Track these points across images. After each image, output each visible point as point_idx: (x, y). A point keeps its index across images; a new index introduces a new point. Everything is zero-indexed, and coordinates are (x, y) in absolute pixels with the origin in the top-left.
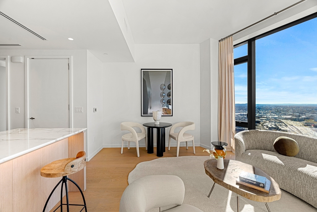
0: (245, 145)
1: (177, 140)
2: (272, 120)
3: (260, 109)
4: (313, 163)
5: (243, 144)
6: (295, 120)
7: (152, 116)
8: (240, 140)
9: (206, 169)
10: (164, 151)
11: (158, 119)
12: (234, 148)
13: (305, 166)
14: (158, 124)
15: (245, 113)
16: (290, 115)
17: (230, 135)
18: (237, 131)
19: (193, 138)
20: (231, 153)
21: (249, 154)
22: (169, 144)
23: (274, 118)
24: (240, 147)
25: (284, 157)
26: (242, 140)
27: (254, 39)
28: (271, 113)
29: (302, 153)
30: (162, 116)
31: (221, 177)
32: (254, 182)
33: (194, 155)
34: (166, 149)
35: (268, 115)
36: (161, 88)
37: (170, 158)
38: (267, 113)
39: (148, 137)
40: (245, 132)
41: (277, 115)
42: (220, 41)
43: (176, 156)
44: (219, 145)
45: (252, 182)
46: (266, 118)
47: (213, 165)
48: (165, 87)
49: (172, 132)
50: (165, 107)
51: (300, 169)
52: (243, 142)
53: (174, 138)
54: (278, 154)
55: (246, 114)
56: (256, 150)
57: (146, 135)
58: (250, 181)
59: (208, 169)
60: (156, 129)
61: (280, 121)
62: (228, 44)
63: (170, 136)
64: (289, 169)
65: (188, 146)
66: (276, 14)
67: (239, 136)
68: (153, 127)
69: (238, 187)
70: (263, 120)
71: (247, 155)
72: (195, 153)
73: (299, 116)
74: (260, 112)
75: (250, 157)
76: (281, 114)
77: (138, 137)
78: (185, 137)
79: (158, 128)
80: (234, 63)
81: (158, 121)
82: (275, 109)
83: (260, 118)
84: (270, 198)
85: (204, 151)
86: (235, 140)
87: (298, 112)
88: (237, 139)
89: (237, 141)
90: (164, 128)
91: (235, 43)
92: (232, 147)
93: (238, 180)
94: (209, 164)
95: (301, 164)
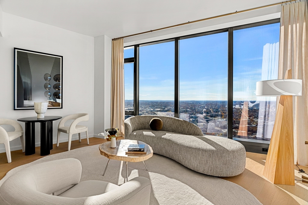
0: (132, 128)
1: (68, 133)
2: (150, 113)
3: (142, 104)
4: (170, 132)
5: (130, 127)
6: (162, 111)
7: (34, 109)
8: (128, 124)
9: (100, 151)
10: (52, 148)
11: (42, 111)
12: (124, 133)
13: (165, 134)
14: (42, 117)
15: (131, 108)
16: (159, 108)
17: (121, 123)
18: (126, 118)
19: (87, 129)
20: (122, 138)
21: (135, 133)
22: (57, 140)
23: (150, 111)
24: (128, 129)
25: (155, 131)
26: (130, 124)
27: (138, 45)
28: (149, 107)
29: (164, 128)
30: (48, 109)
31: (114, 153)
32: (138, 149)
33: (88, 145)
34: (53, 146)
35: (147, 109)
36: (44, 78)
37: (60, 153)
38: (146, 107)
39: (26, 135)
40: (132, 118)
41: (152, 109)
42: (113, 40)
43: (67, 150)
44: (112, 131)
45: (136, 150)
46: (146, 111)
47: (107, 146)
48: (50, 78)
49: (62, 126)
50: (52, 101)
51: (163, 137)
52: (131, 125)
53: (65, 132)
54: (152, 131)
55: (133, 109)
56: (139, 131)
57: (23, 133)
58: (135, 149)
59: (103, 150)
60: (39, 124)
61: (154, 113)
62: (120, 44)
63: (60, 130)
64: (158, 138)
65: (81, 139)
66: (151, 31)
67: (128, 121)
68: (34, 122)
69: (127, 156)
70: (144, 112)
71: (133, 134)
72: (88, 143)
73: (164, 109)
74: (142, 106)
75: (135, 136)
76: (154, 108)
77: (9, 136)
78: (78, 129)
79: (43, 122)
80: (124, 62)
81: (42, 115)
82: (151, 104)
83: (142, 112)
84: (147, 156)
85: (99, 135)
86: (125, 125)
87: (164, 106)
88: (126, 124)
89: (126, 125)
90: (51, 121)
91: (125, 45)
92: (122, 133)
93: (127, 151)
94: (104, 146)
95: (163, 134)
